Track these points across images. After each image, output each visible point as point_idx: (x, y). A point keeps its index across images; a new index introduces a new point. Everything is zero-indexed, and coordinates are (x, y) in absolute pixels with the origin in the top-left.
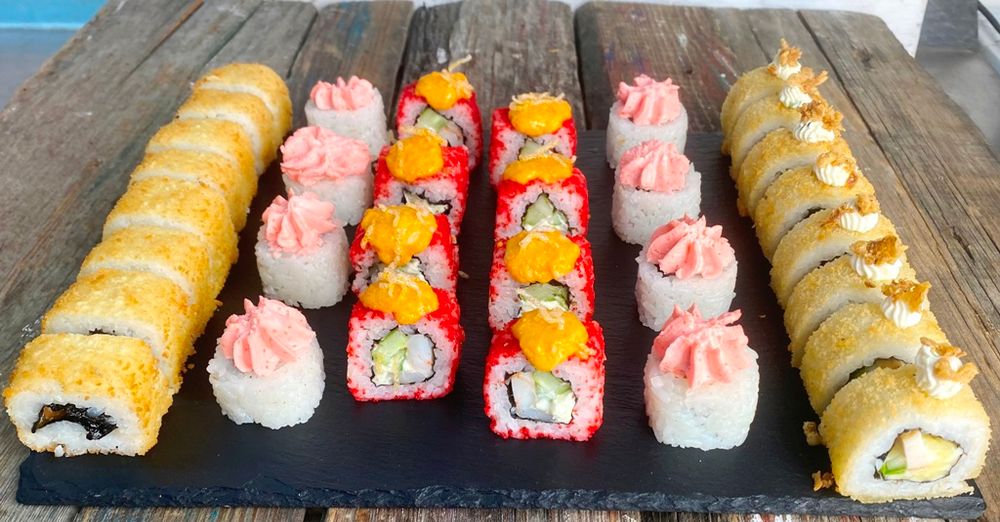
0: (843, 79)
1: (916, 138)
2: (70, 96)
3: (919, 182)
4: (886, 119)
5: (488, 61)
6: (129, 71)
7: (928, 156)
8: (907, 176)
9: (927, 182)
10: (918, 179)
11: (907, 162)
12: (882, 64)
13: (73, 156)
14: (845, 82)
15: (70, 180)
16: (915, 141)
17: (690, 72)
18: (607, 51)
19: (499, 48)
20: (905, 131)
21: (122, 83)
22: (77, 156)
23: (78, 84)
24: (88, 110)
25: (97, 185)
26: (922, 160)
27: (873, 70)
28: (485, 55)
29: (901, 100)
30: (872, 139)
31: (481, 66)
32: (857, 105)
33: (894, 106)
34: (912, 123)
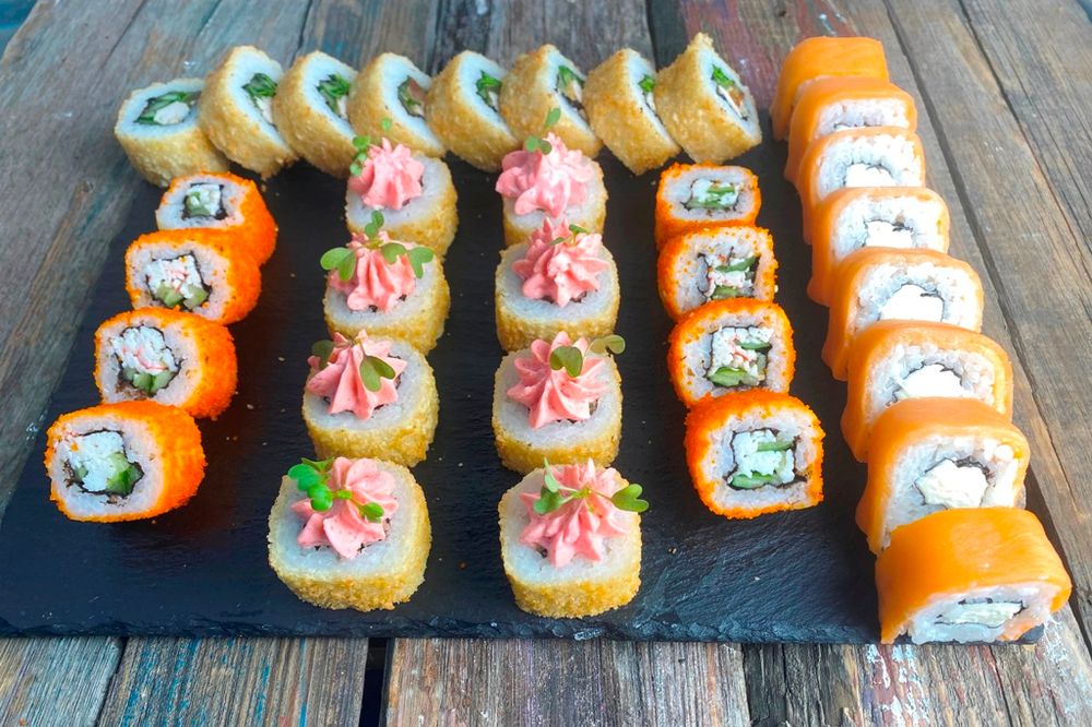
3: (1061, 165)
5: (539, 11)
9: (1071, 164)
11: (1046, 137)
13: (57, 178)
15: (57, 214)
16: (1057, 103)
20: (1044, 88)
21: (103, 66)
24: (66, 111)
29: (1039, 40)
30: (1004, 103)
31: (530, 19)
32: (987, 51)
33: (1031, 50)
34: (1053, 74)
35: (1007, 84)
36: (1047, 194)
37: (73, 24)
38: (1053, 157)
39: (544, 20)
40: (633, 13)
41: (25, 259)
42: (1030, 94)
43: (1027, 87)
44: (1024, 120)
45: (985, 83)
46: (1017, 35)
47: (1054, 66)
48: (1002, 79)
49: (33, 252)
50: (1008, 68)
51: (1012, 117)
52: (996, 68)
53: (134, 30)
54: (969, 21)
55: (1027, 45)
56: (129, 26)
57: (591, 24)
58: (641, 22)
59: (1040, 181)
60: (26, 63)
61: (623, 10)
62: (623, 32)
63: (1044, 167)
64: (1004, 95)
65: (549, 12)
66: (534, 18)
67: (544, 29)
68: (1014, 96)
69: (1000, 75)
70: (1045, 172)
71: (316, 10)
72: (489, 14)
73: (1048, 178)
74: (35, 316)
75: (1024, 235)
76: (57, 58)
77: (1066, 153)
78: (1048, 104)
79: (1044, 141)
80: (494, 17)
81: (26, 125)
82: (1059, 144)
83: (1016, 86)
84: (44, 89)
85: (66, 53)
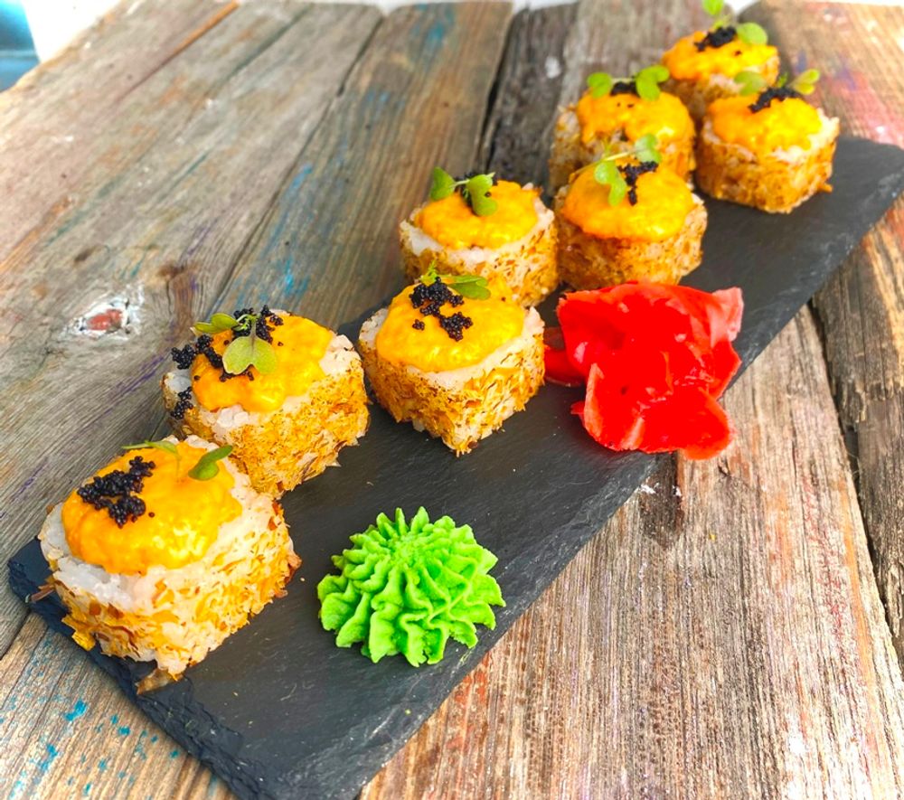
6: (131, 86)
13: (38, 193)
15: (26, 225)
21: (119, 100)
22: (43, 193)
23: (62, 101)
24: (68, 134)
25: (62, 232)
28: (616, 65)
37: (98, 65)
53: (161, 74)
56: (155, 71)
60: (38, 93)
76: (72, 91)
80: (567, 78)
81: (20, 144)
84: (51, 115)
85: (84, 87)
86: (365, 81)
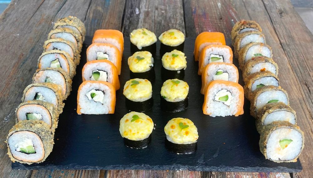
0: (273, 21)
1: (295, 45)
2: (11, 28)
3: (295, 63)
4: (286, 38)
5: (153, 14)
6: (30, 17)
7: (299, 53)
8: (291, 60)
9: (298, 63)
10: (295, 62)
11: (292, 55)
12: (286, 15)
13: (14, 52)
14: (273, 23)
15: (14, 62)
16: (295, 47)
17: (221, 19)
18: (194, 10)
19: (157, 9)
20: (292, 42)
21: (28, 22)
22: (16, 52)
23: (13, 23)
24: (18, 34)
25: (23, 63)
26: (297, 54)
27: (283, 18)
28: (152, 11)
29: (291, 30)
30: (281, 46)
31: (151, 16)
32: (277, 32)
33: (289, 32)
34: (295, 39)
35: (282, 41)
36: (291, 70)
37: (20, 10)
38: (293, 61)
39: (155, 16)
40: (180, 16)
41: (4, 73)
42: (288, 44)
43: (287, 42)
44: (286, 50)
45: (276, 40)
46: (285, 28)
47: (295, 37)
48: (281, 40)
49: (7, 72)
50: (282, 37)
51: (282, 50)
52: (279, 37)
53: (37, 13)
54: (272, 24)
55: (288, 31)
56: (36, 11)
57: (168, 19)
58: (182, 19)
59: (289, 67)
60: (6, 20)
61: (177, 15)
62: (177, 21)
63: (290, 64)
64: (281, 44)
65: (156, 15)
66: (152, 16)
67: (155, 19)
68: (284, 44)
69: (280, 39)
70: (291, 65)
71: (90, 10)
72: (139, 14)
73: (291, 66)
74: (7, 88)
75: (284, 81)
76: (15, 19)
77: (297, 60)
78: (293, 47)
79: (291, 56)
80: (141, 15)
81: (6, 37)
82: (295, 58)
83: (284, 42)
84: (11, 27)
85: (18, 18)
86: (91, 15)
